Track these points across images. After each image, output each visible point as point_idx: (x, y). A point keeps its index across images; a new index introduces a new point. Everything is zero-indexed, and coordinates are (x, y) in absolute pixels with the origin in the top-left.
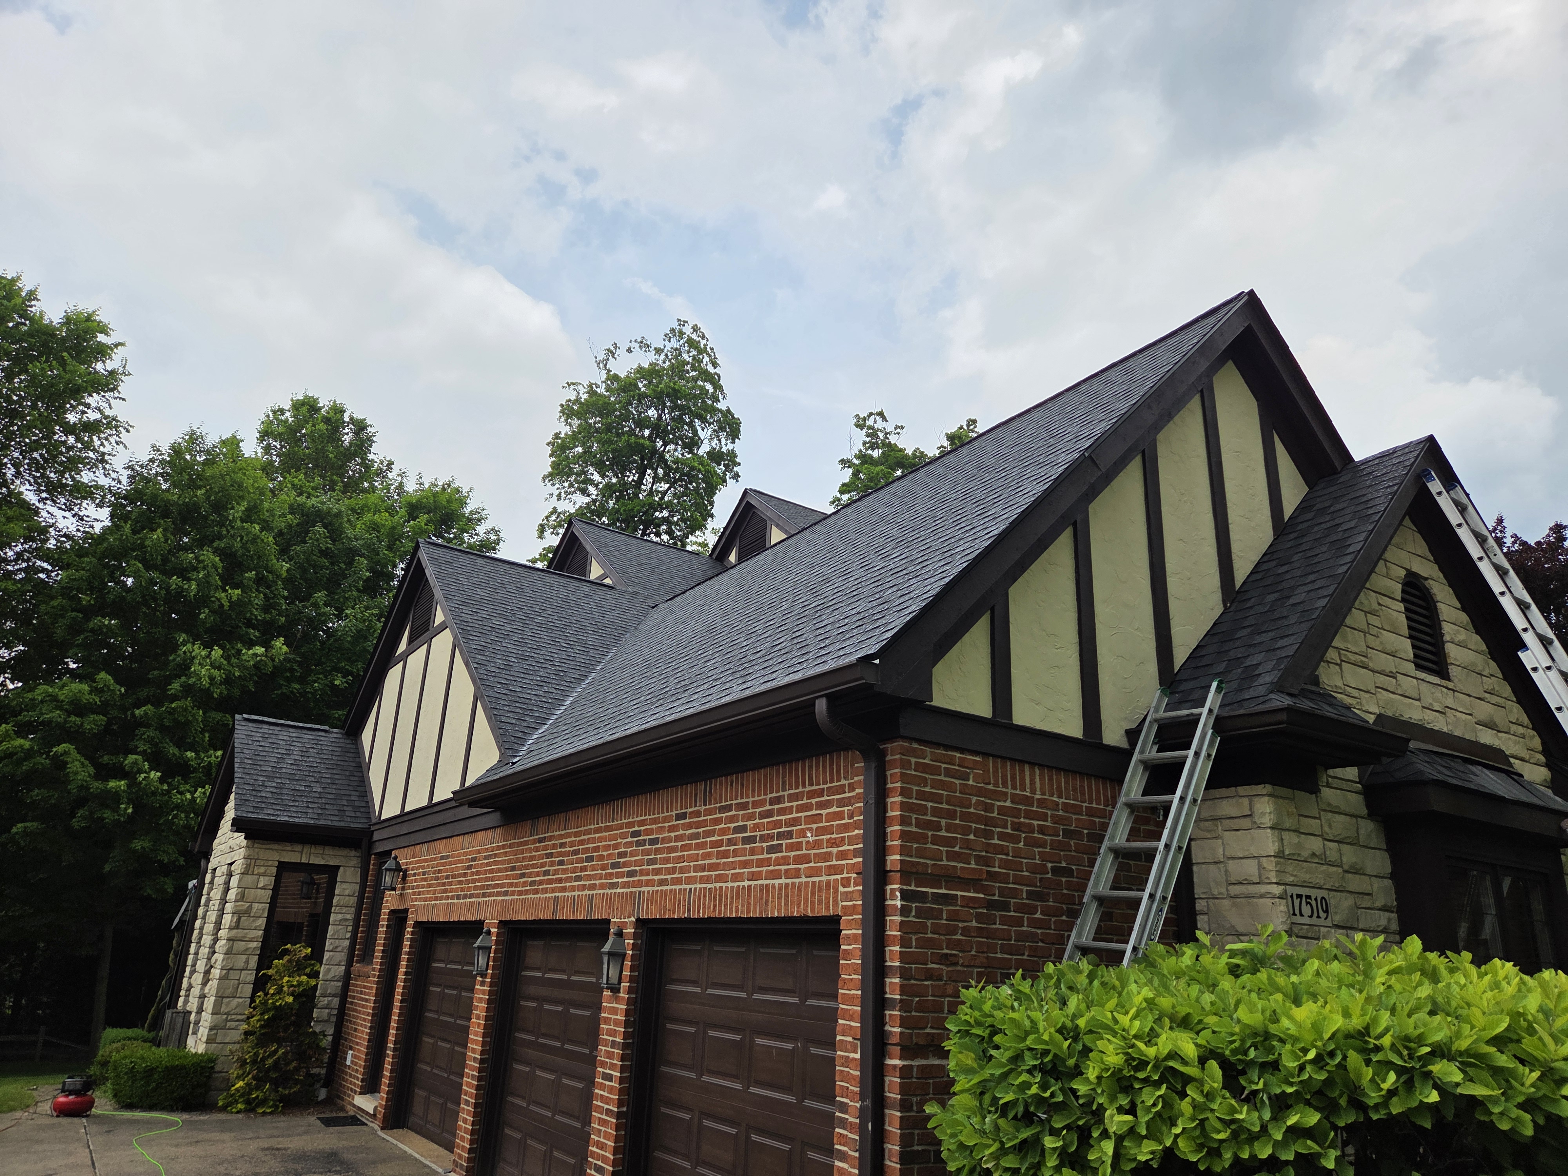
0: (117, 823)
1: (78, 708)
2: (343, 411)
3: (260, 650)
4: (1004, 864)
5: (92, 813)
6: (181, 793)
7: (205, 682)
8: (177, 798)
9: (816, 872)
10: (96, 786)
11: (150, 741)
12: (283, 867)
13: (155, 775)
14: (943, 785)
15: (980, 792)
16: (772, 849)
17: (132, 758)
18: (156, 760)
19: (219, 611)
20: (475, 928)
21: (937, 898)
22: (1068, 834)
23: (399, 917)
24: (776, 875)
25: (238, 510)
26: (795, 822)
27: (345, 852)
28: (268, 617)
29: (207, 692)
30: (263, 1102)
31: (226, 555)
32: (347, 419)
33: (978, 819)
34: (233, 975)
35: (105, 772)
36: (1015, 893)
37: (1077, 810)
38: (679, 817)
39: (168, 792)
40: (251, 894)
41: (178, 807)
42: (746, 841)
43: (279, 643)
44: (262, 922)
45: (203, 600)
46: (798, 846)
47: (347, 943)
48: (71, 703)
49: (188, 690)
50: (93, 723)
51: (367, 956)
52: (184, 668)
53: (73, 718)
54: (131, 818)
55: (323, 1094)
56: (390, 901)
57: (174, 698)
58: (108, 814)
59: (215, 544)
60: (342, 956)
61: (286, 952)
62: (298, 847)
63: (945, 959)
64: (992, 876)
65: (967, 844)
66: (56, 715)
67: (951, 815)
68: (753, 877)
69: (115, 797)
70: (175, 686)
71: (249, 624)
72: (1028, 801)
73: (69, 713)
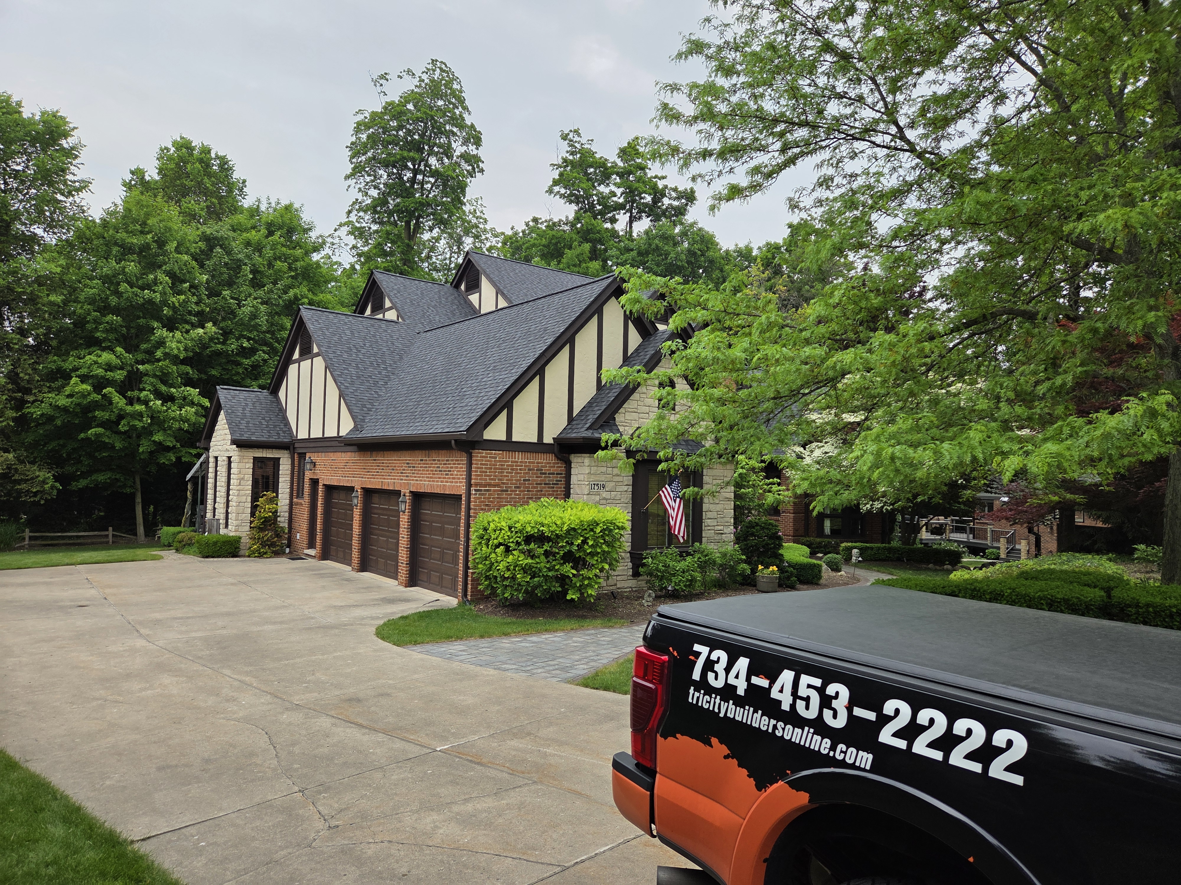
0: (143, 427)
1: (109, 367)
2: (209, 152)
3: (201, 331)
4: (507, 480)
5: (129, 423)
6: (173, 411)
7: (176, 352)
8: (172, 414)
9: (457, 482)
10: (129, 408)
11: (152, 384)
12: (255, 458)
13: (159, 402)
14: (488, 461)
15: (500, 461)
16: (447, 474)
17: (145, 393)
18: (158, 395)
19: (174, 308)
20: (351, 489)
21: (485, 490)
22: (529, 470)
23: (315, 482)
24: (447, 482)
25: (171, 246)
26: (452, 468)
27: (282, 451)
28: (200, 309)
29: (176, 357)
30: (265, 553)
31: (171, 274)
32: (213, 156)
33: (499, 469)
34: (241, 504)
35: (131, 402)
36: (511, 487)
37: (533, 463)
38: (422, 460)
39: (167, 410)
40: (243, 471)
41: (173, 418)
42: (440, 471)
43: (209, 325)
44: (250, 483)
45: (165, 303)
46: (452, 475)
47: (288, 490)
48: (107, 364)
49: (166, 355)
50: (119, 375)
51: (300, 495)
52: (161, 343)
53: (109, 373)
54: (150, 425)
55: (287, 550)
56: (308, 475)
57: (159, 360)
58: (137, 423)
59: (164, 268)
60: (287, 496)
61: (265, 495)
62: (261, 450)
63: (487, 505)
64: (503, 483)
65: (495, 476)
66: (100, 372)
67: (491, 468)
68: (442, 482)
69: (141, 415)
70: (159, 354)
71: (190, 313)
72: (517, 462)
73: (106, 371)
